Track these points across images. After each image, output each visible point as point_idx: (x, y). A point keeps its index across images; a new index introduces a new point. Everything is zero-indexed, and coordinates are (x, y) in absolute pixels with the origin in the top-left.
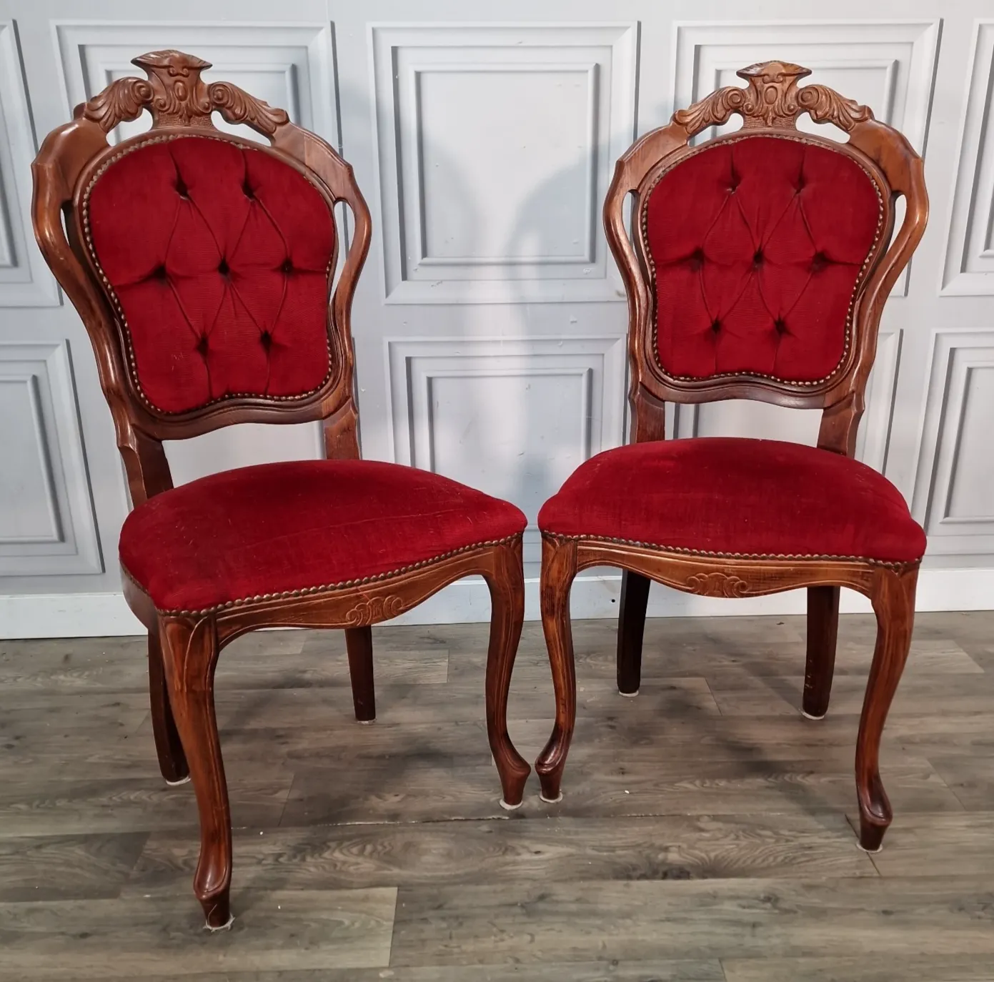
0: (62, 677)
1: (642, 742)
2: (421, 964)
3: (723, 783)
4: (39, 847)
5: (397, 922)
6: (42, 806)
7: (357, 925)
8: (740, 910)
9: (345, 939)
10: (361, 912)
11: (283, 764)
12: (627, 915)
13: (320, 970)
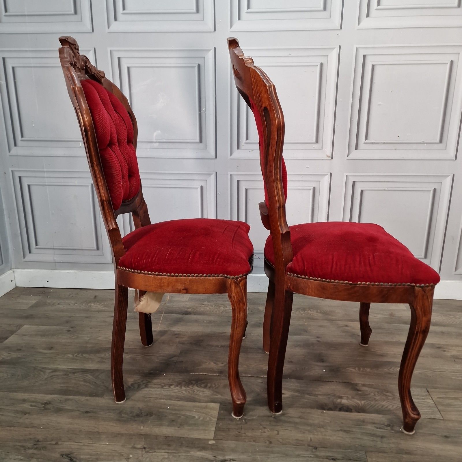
0: (93, 304)
1: (332, 349)
2: (227, 440)
3: (368, 370)
4: (74, 373)
5: (218, 419)
6: (78, 356)
7: (201, 419)
8: (375, 429)
9: (195, 425)
10: (203, 413)
11: (176, 346)
12: (323, 427)
13: (183, 437)
